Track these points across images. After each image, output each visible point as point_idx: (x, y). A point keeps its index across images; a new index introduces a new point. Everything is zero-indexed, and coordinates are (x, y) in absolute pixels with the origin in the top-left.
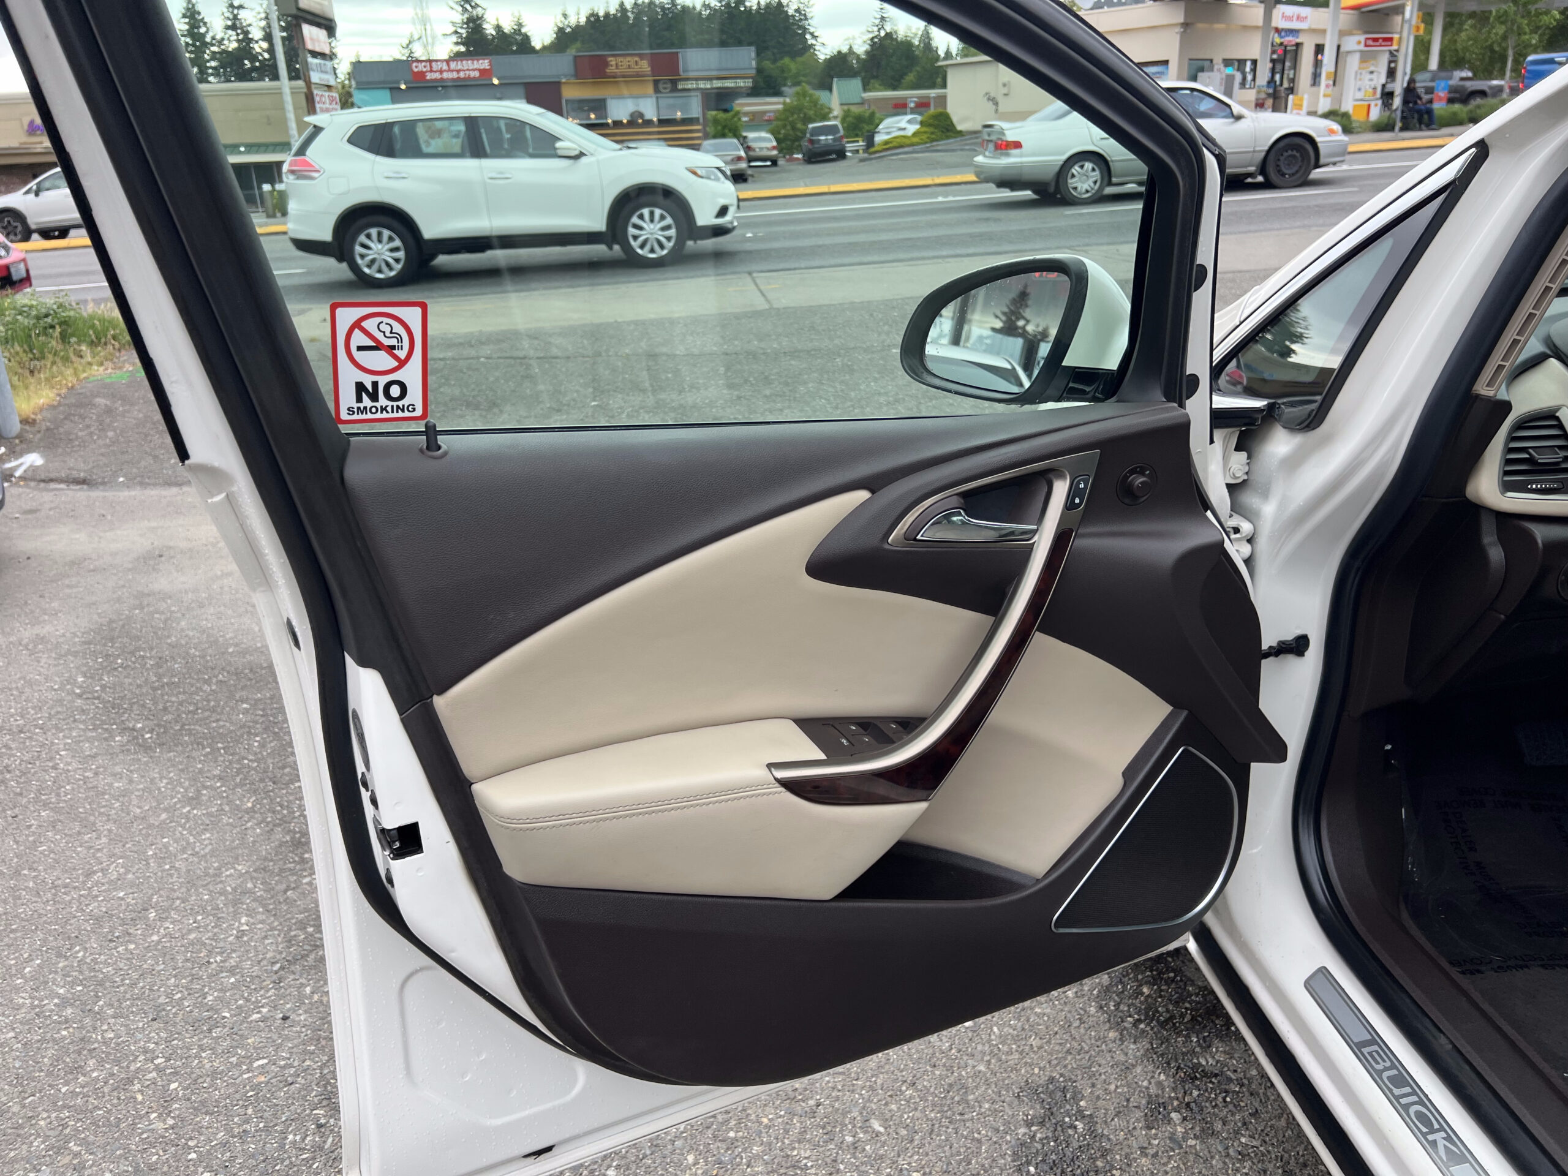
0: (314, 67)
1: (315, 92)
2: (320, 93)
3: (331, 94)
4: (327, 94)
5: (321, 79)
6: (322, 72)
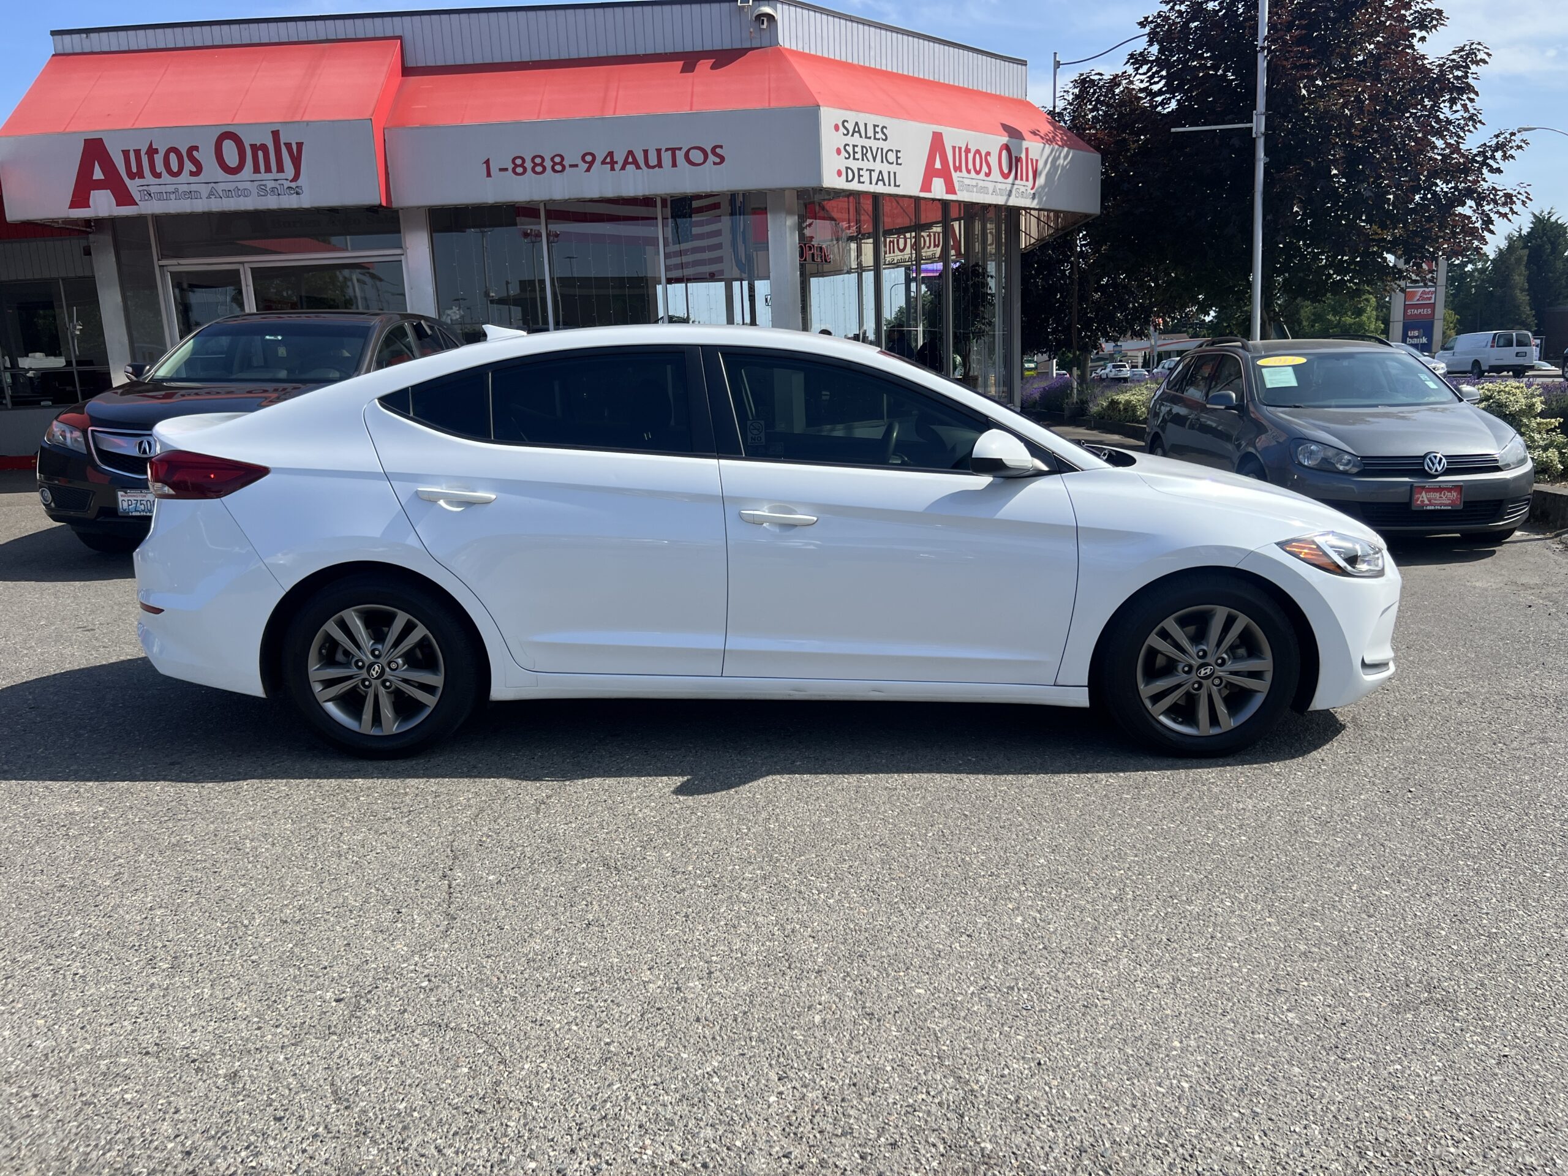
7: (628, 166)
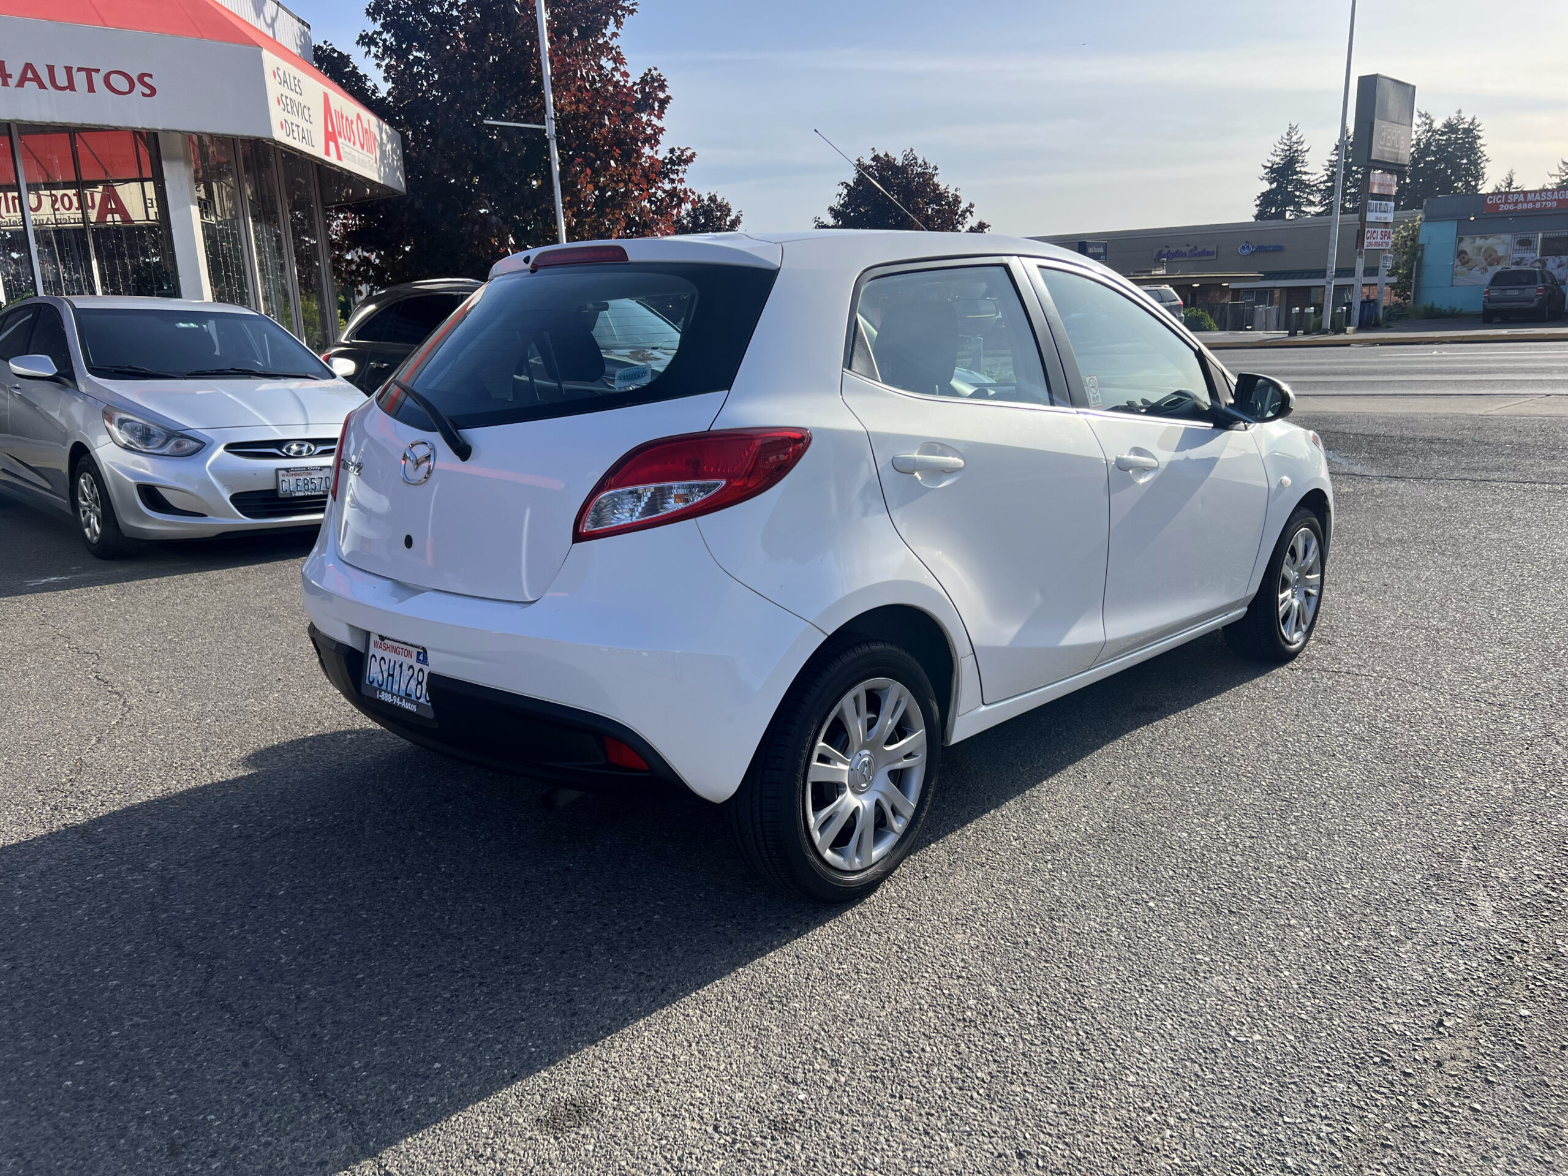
0: (1373, 207)
1: (1367, 230)
2: (1373, 230)
3: (1384, 230)
4: (1380, 230)
5: (1377, 218)
6: (1380, 211)
7: (27, 82)
